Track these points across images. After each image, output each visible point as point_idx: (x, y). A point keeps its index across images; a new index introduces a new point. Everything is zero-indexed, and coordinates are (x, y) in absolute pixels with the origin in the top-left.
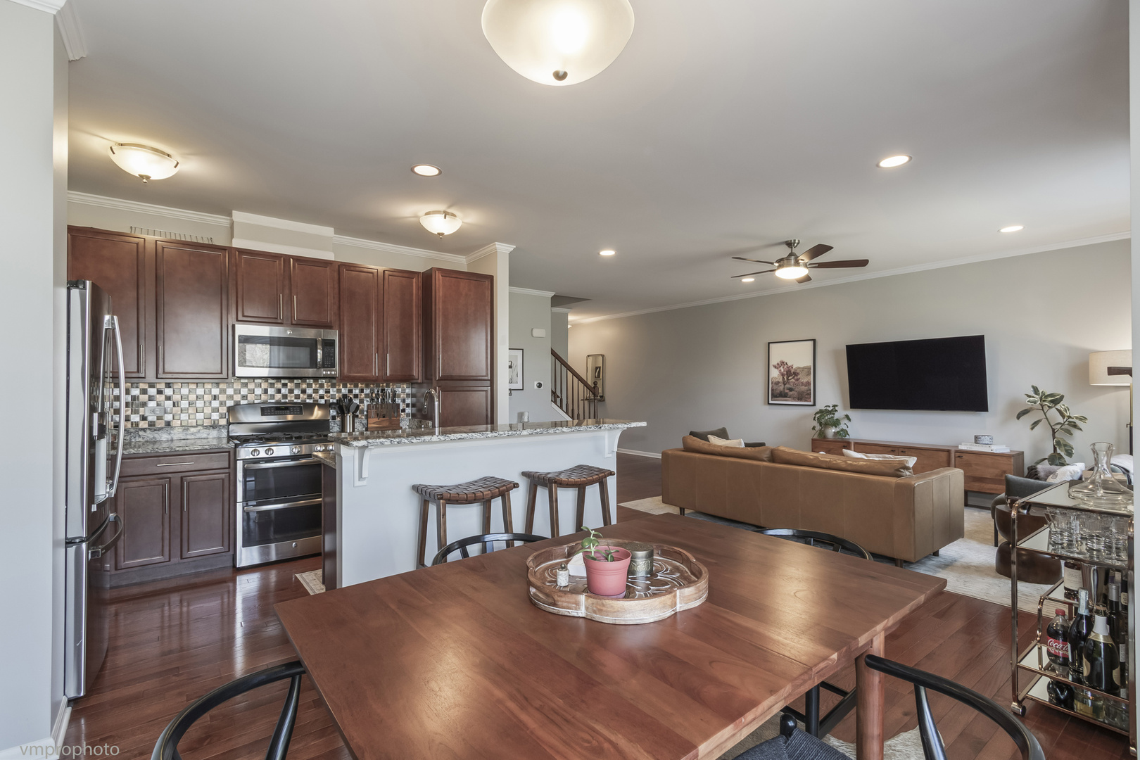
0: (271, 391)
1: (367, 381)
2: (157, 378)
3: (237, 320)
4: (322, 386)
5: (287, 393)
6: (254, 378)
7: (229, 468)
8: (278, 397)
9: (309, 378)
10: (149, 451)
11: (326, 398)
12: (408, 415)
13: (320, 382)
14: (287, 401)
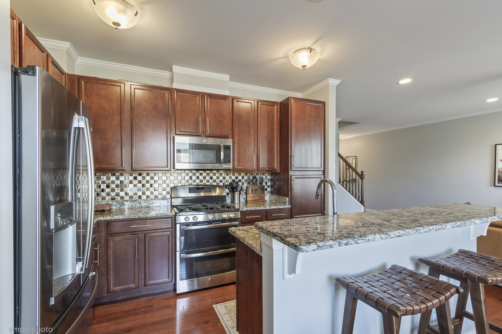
0: (194, 178)
1: (246, 172)
2: (132, 170)
3: (176, 134)
4: (221, 174)
5: (202, 179)
6: (185, 170)
7: (172, 228)
8: (198, 181)
9: (215, 170)
10: (126, 218)
11: (223, 182)
12: (268, 192)
13: (220, 172)
14: (202, 183)
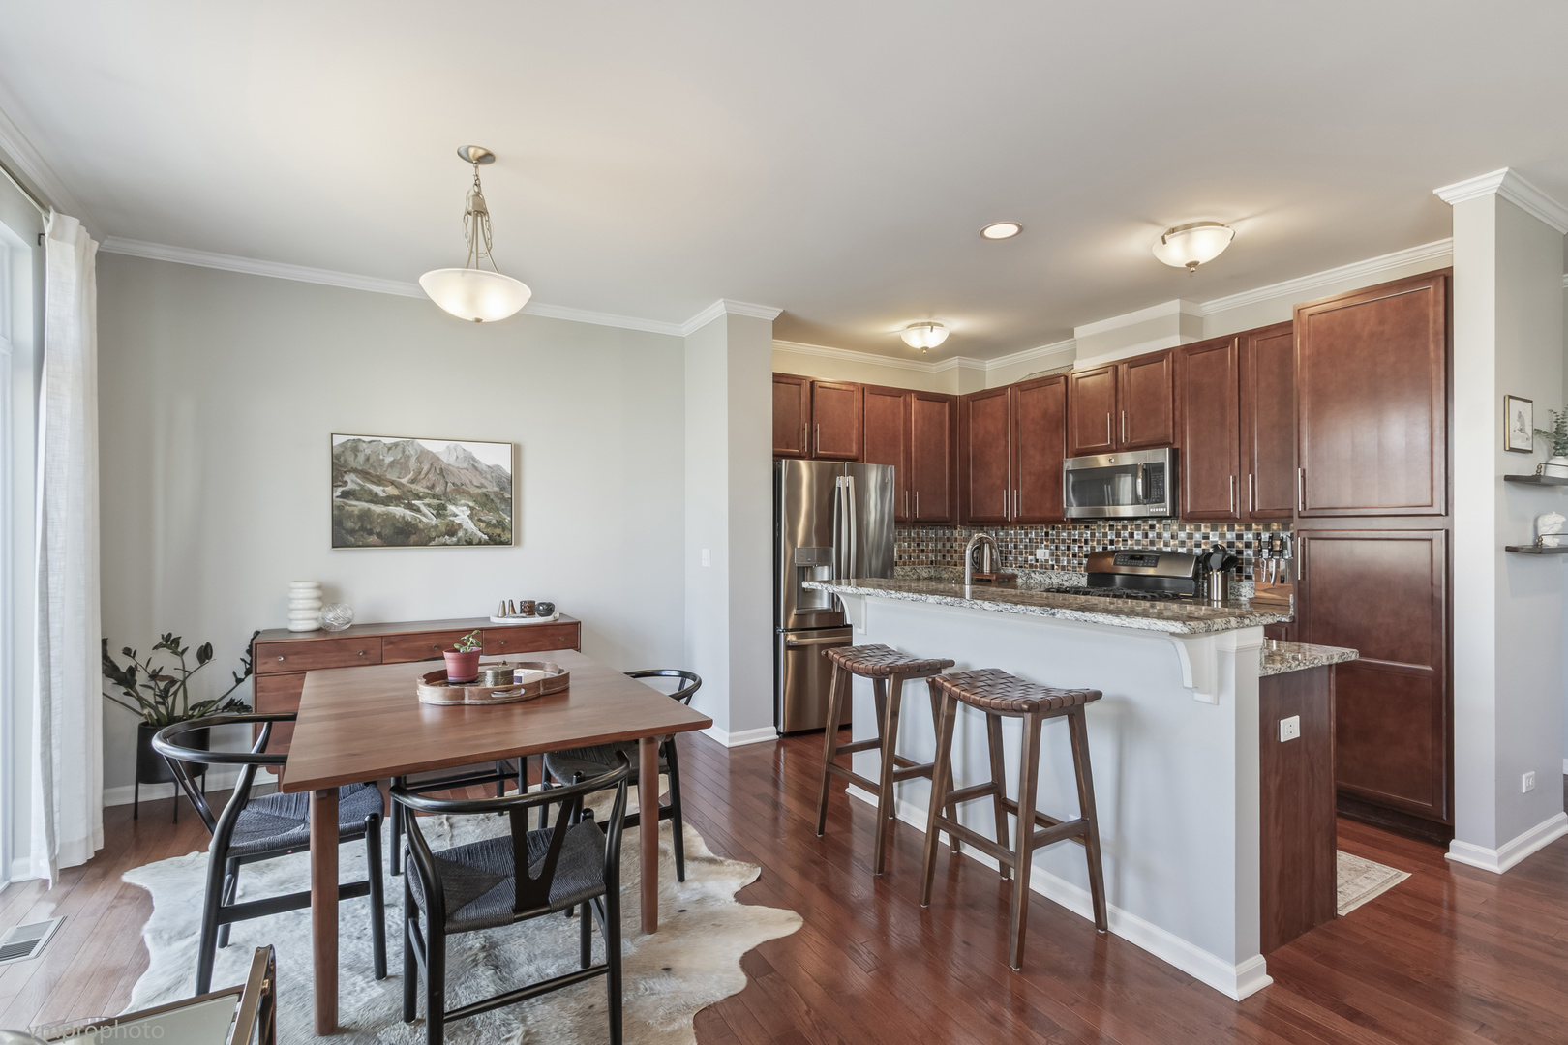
5: (1155, 537)
11: (1203, 547)
14: (1155, 548)
